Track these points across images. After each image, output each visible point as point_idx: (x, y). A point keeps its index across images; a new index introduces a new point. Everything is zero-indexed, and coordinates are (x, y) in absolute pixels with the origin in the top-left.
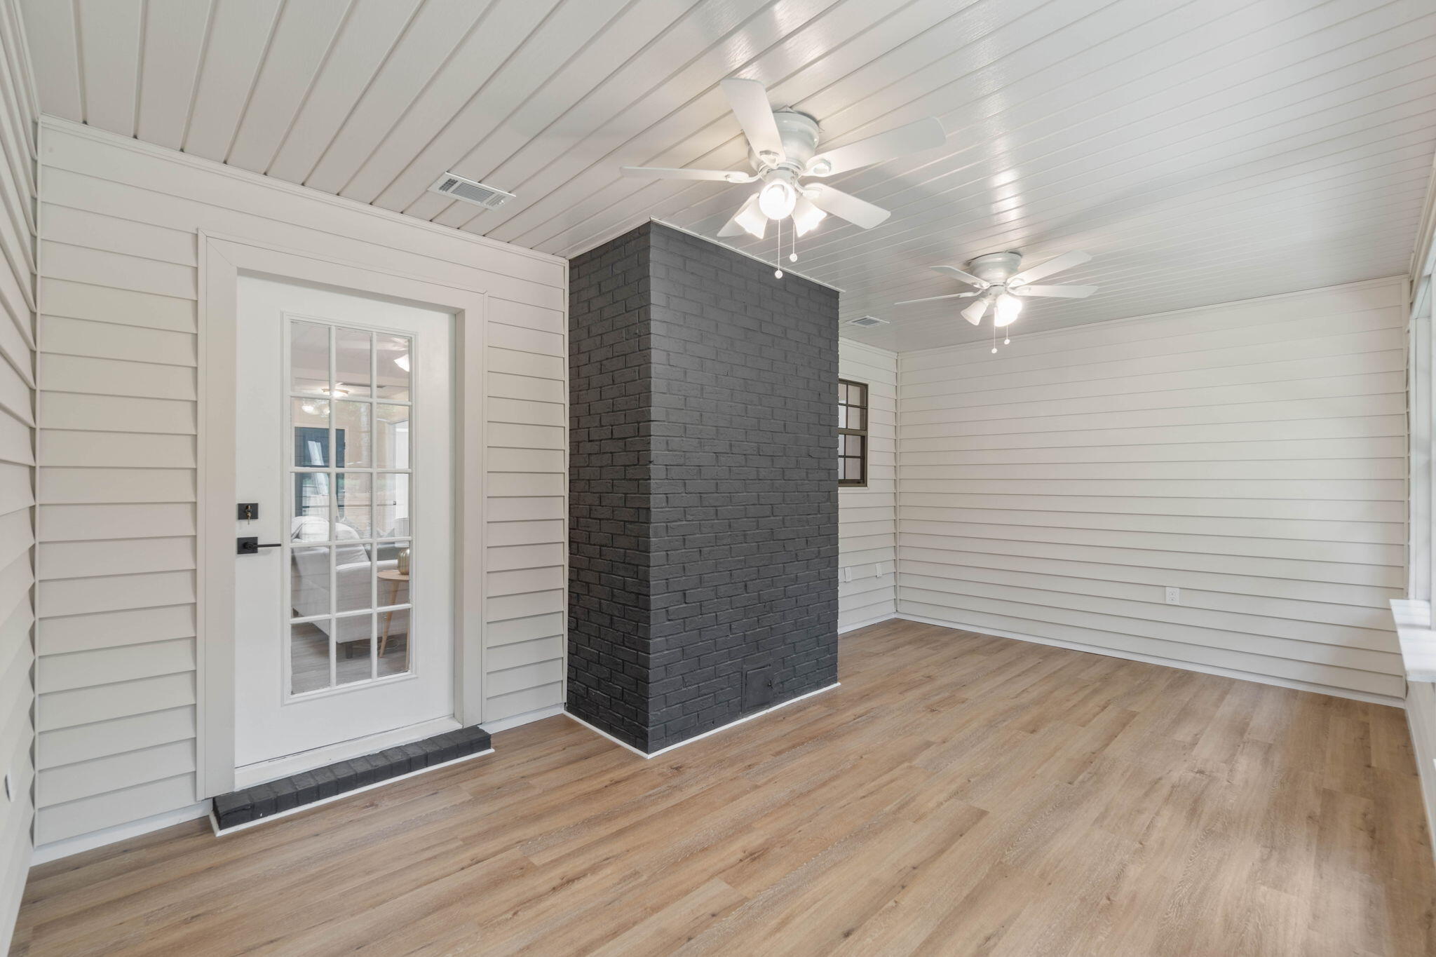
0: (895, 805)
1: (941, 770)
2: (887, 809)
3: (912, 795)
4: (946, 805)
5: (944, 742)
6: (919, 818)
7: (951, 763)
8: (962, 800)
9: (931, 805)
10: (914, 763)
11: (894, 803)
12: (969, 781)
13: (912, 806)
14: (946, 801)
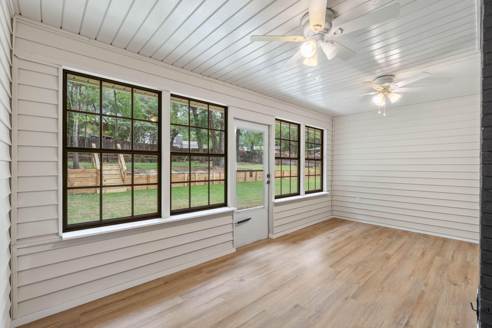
0: (358, 269)
1: (346, 282)
2: (360, 268)
3: (354, 272)
4: (342, 269)
5: (346, 298)
6: (349, 265)
7: (342, 286)
8: (337, 270)
9: (347, 269)
10: (357, 286)
11: (359, 270)
12: (334, 277)
13: (353, 269)
14: (342, 270)
